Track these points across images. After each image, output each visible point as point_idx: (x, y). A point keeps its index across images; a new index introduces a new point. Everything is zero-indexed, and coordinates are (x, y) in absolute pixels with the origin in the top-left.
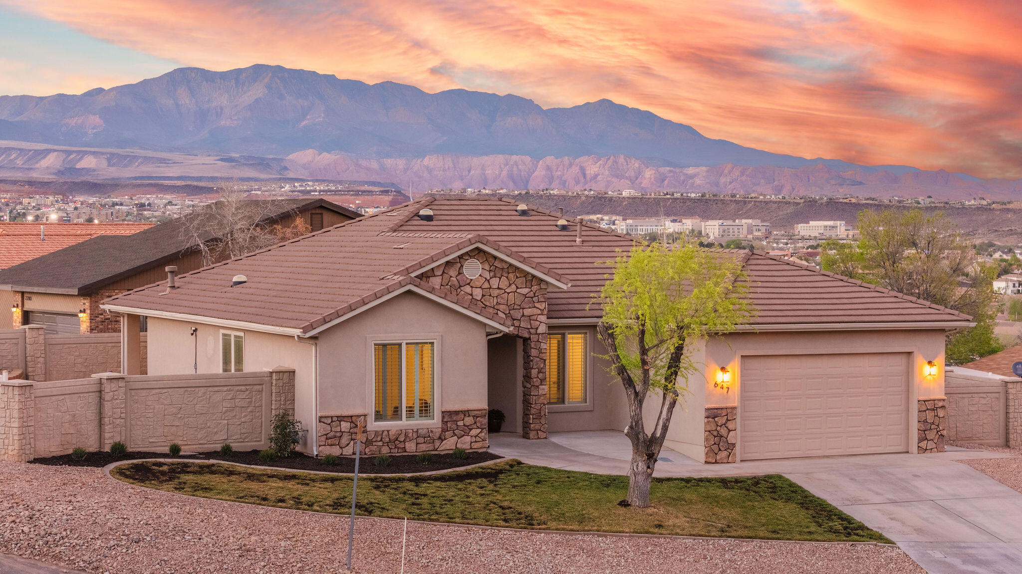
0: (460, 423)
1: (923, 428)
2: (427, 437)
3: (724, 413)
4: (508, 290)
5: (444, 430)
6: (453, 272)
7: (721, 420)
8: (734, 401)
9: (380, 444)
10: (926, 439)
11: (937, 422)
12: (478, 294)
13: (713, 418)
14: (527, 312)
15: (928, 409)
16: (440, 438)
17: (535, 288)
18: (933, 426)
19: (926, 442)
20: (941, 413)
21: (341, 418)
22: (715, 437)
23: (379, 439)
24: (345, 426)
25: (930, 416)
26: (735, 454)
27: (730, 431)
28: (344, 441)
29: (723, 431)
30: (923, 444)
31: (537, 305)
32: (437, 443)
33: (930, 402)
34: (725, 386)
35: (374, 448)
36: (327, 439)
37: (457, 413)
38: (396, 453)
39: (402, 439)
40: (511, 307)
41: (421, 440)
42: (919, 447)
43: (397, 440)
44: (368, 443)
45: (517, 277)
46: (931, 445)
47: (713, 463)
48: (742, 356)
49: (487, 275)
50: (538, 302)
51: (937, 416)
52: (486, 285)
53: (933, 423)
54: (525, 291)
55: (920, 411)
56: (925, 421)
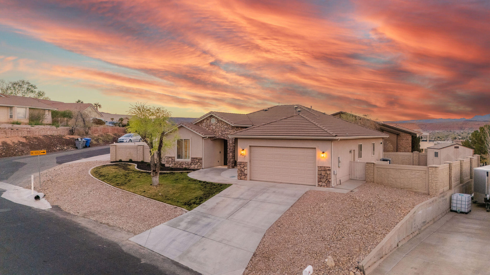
0: (195, 161)
1: (319, 177)
2: (188, 164)
3: (243, 164)
4: (222, 127)
5: (191, 163)
6: (208, 122)
7: (242, 166)
8: (247, 160)
9: (178, 165)
10: (321, 181)
11: (326, 175)
12: (214, 127)
13: (240, 165)
14: (226, 133)
15: (322, 170)
16: (190, 165)
17: (228, 126)
18: (324, 177)
19: (321, 183)
20: (328, 172)
21: (170, 157)
22: (240, 171)
23: (177, 163)
24: (170, 159)
25: (323, 173)
26: (247, 178)
27: (245, 170)
28: (170, 163)
29: (243, 170)
30: (320, 183)
31: (229, 131)
32: (190, 166)
33: (322, 168)
34: (244, 155)
35: (176, 166)
36: (167, 162)
37: (195, 158)
38: (181, 167)
39: (182, 164)
40: (222, 131)
41: (186, 165)
42: (318, 184)
43: (181, 164)
44: (175, 164)
45: (224, 123)
46: (324, 184)
47: (240, 179)
48: (250, 146)
49: (216, 122)
50: (229, 130)
51: (326, 173)
52: (216, 125)
53: (325, 176)
54: (226, 127)
55: (318, 171)
56: (321, 174)
